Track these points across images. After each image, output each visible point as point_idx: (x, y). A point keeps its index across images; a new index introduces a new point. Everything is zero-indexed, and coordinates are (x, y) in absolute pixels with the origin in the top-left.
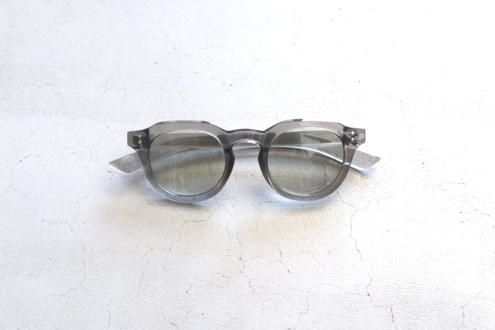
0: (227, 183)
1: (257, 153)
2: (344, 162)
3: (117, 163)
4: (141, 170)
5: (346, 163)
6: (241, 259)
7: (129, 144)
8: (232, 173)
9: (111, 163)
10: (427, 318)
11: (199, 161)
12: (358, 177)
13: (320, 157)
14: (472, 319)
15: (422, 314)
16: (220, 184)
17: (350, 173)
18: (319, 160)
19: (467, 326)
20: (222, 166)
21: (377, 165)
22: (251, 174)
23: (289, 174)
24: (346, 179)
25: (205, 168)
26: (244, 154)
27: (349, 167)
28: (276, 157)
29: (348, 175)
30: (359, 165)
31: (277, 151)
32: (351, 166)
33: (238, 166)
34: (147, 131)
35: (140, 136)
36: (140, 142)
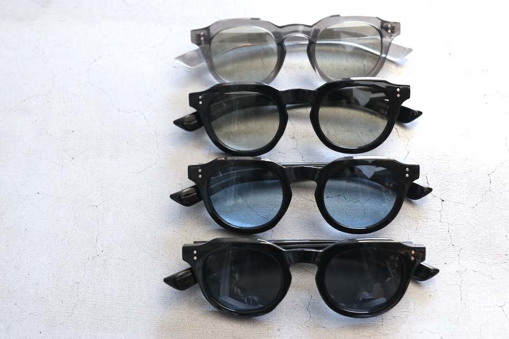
0: (279, 74)
1: (306, 48)
2: (381, 54)
3: (183, 58)
4: (204, 64)
5: (383, 55)
6: (294, 138)
7: (192, 41)
8: (283, 66)
9: (177, 58)
10: (459, 184)
11: (252, 56)
12: (393, 67)
13: (358, 51)
14: (497, 185)
15: (454, 181)
16: (272, 75)
17: (386, 64)
18: (358, 53)
19: (494, 191)
20: (274, 60)
21: (409, 57)
22: (299, 66)
23: (332, 65)
24: (383, 69)
25: (258, 62)
26: (292, 50)
27: (385, 58)
28: (320, 51)
29: (384, 66)
30: (394, 56)
31: (320, 46)
32: (388, 57)
33: (288, 60)
34: (207, 29)
35: (202, 33)
36: (202, 38)
